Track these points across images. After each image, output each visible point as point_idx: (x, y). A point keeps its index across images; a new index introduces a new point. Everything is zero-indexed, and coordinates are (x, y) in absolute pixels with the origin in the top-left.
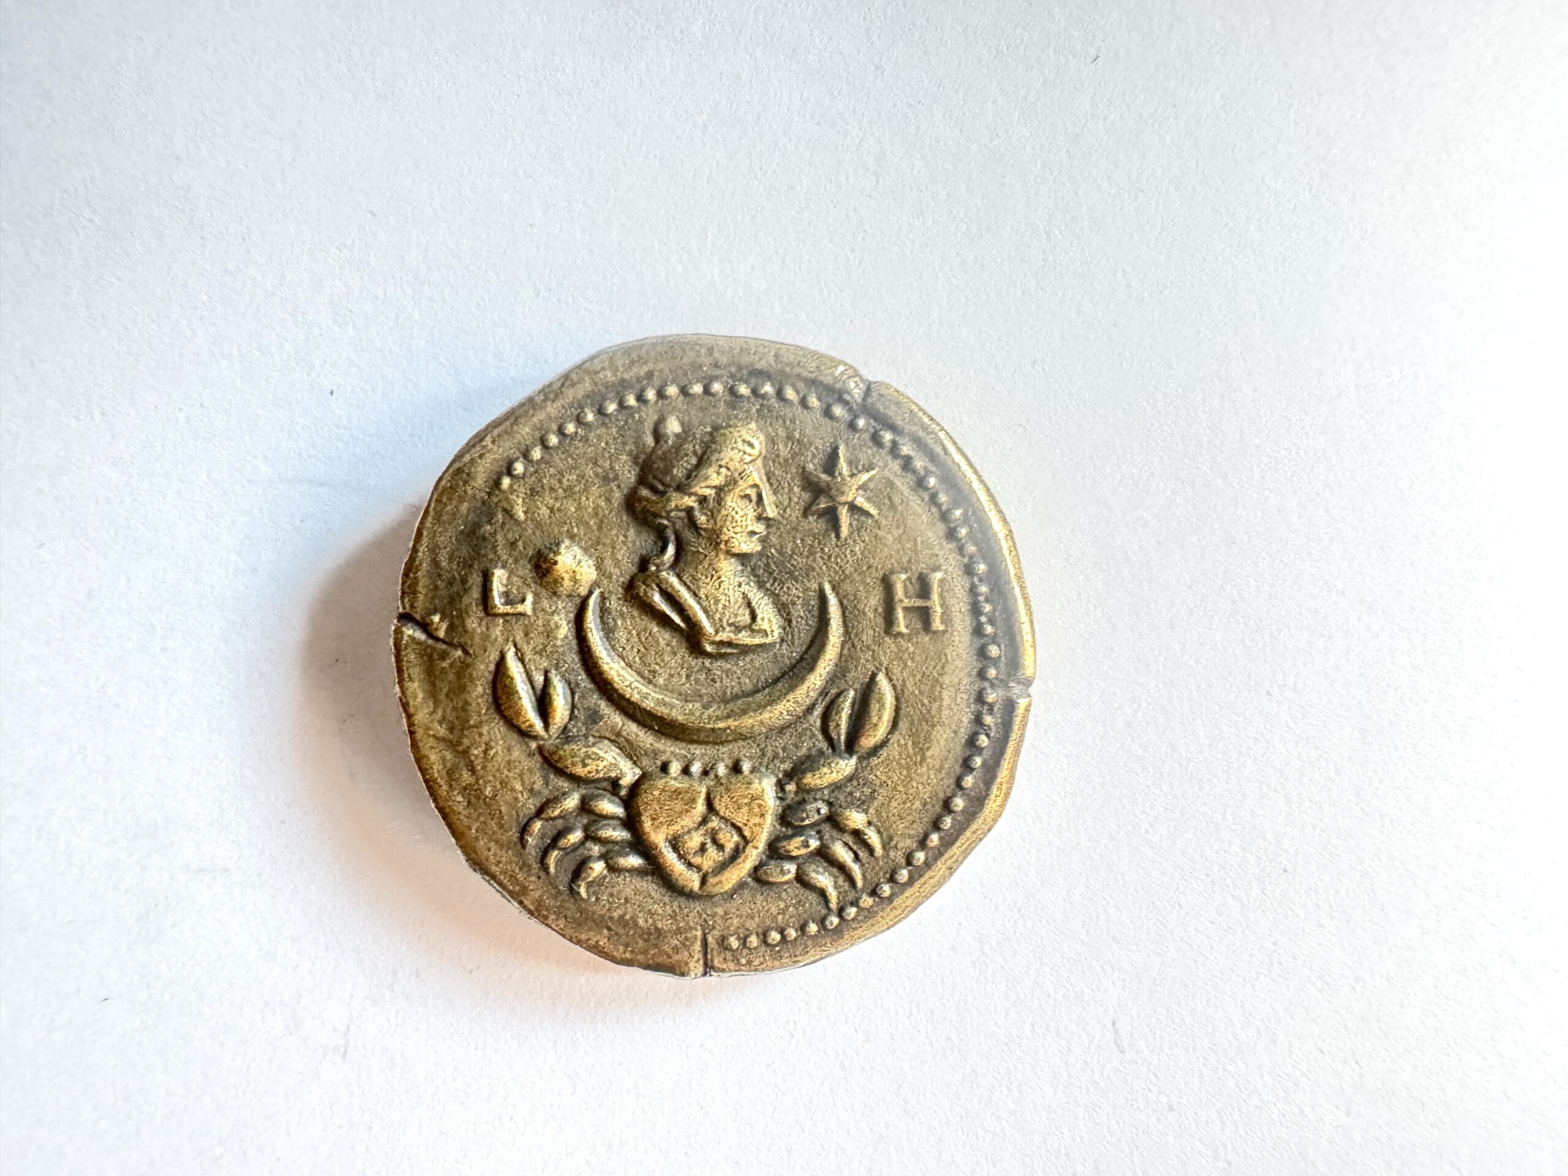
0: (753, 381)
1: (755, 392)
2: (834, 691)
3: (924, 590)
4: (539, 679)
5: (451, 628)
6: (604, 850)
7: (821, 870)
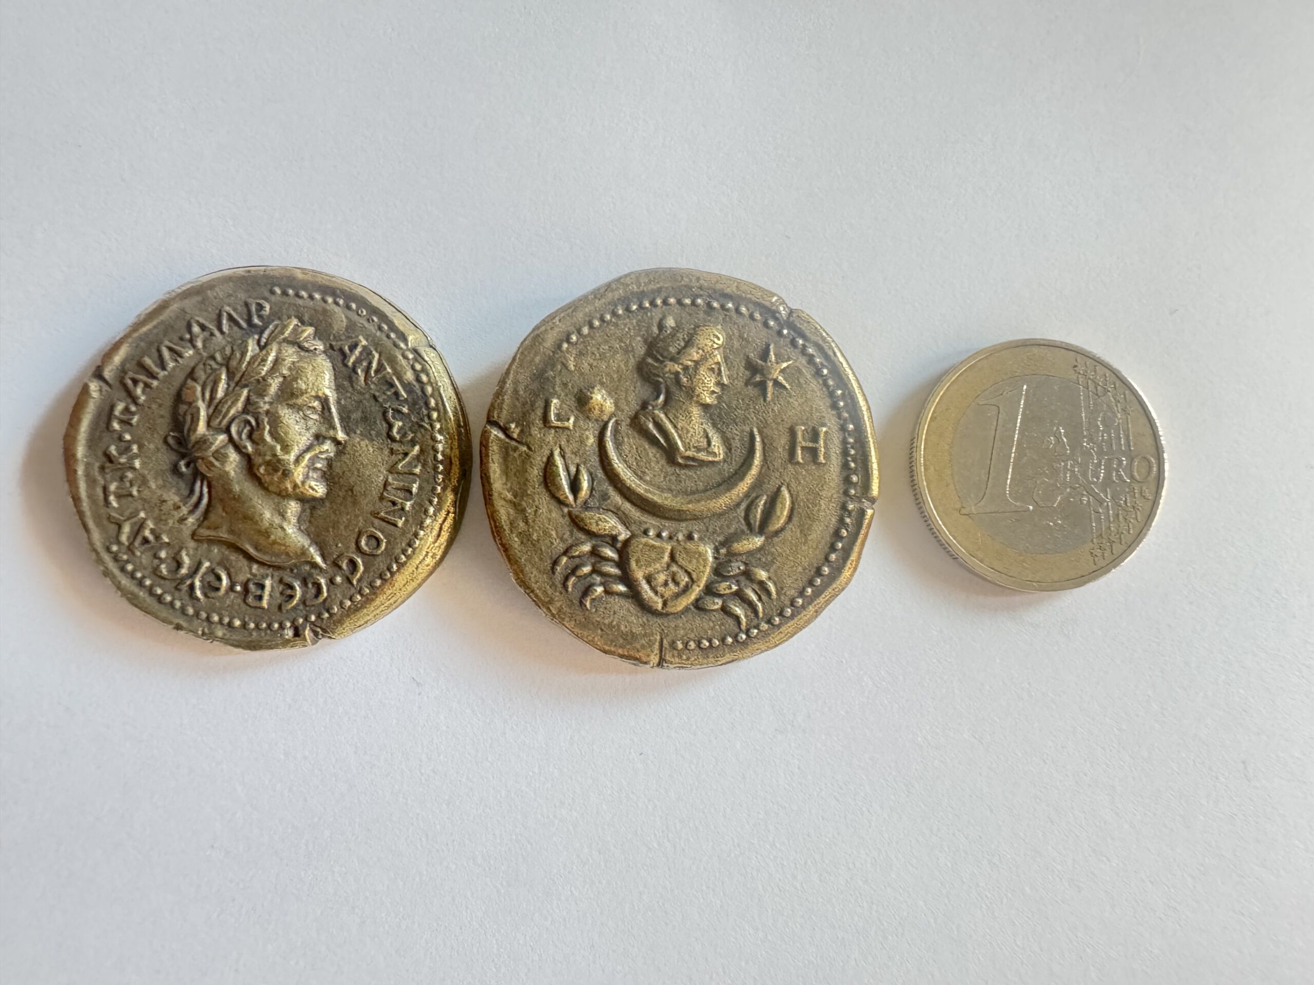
0: (722, 300)
1: (723, 307)
2: (754, 495)
3: (815, 436)
4: (573, 469)
5: (522, 431)
6: (603, 581)
7: (737, 604)
